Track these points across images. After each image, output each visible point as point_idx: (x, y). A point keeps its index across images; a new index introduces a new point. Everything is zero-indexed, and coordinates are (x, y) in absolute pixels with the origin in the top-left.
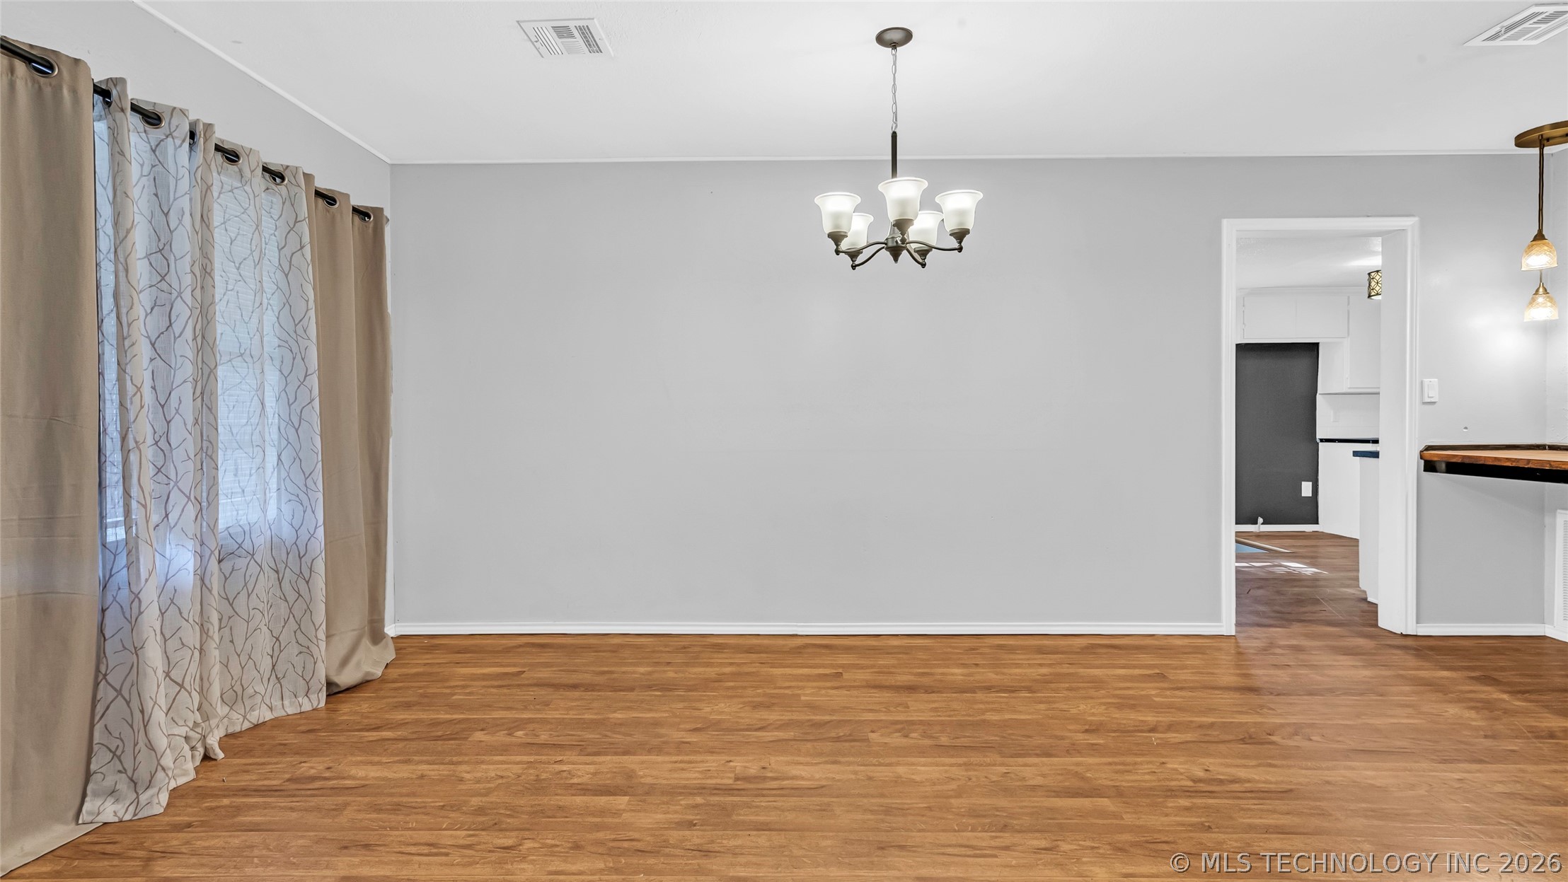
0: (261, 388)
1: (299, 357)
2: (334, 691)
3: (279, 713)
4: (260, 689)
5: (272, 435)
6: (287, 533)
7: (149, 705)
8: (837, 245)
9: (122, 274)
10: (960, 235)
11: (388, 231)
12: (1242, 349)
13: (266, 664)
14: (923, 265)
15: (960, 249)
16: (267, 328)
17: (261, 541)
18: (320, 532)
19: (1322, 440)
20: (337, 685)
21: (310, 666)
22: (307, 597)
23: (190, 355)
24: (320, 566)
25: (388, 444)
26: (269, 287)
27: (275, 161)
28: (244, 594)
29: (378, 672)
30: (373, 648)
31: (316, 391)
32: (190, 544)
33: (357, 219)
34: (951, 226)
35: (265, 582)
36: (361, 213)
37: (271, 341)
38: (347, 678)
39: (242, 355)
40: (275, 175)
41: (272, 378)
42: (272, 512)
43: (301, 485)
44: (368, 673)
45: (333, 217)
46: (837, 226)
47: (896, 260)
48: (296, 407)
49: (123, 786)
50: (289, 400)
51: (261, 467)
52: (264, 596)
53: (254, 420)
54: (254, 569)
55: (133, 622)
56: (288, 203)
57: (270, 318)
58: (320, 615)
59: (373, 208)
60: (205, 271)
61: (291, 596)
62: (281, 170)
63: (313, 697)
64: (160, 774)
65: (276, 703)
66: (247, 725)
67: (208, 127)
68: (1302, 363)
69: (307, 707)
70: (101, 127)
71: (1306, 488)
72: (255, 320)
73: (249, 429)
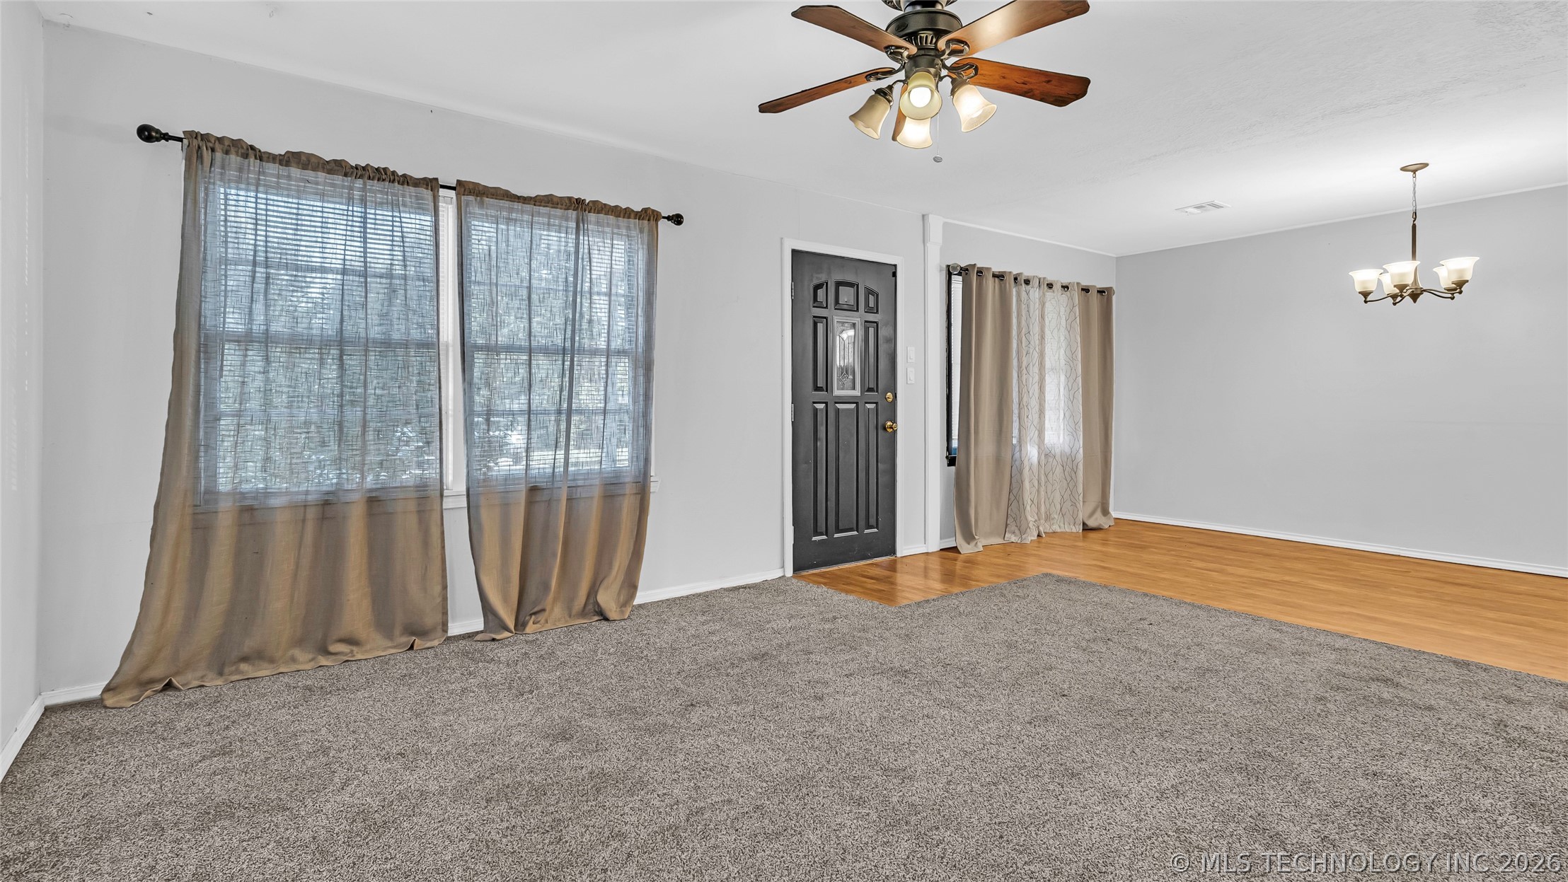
0: (1059, 384)
1: (1073, 369)
2: (1086, 528)
3: (1063, 530)
4: (1056, 517)
5: (1062, 404)
6: (1067, 450)
7: (1025, 503)
8: (1366, 298)
9: (1020, 344)
11: (1114, 298)
13: (1058, 507)
16: (1062, 357)
17: (1058, 451)
18: (1081, 450)
20: (1087, 525)
21: (1076, 512)
22: (1075, 480)
23: (1037, 372)
24: (1081, 467)
25: (1111, 440)
26: (1062, 338)
27: (1065, 281)
28: (1051, 473)
29: (1107, 527)
30: (1103, 517)
31: (1080, 385)
32: (1036, 447)
33: (1099, 294)
35: (1059, 470)
36: (1101, 292)
37: (1063, 362)
38: (1092, 523)
39: (1052, 370)
40: (1065, 287)
41: (1063, 378)
42: (1061, 441)
43: (1073, 427)
44: (1100, 524)
45: (1088, 299)
47: (1415, 301)
48: (1072, 392)
49: (1017, 531)
50: (1069, 389)
51: (1058, 418)
52: (1058, 475)
53: (1056, 398)
54: (1055, 463)
55: (1021, 472)
56: (1070, 299)
57: (1062, 351)
58: (1080, 490)
59: (1106, 288)
60: (1042, 337)
61: (1069, 479)
62: (1067, 284)
63: (1077, 526)
64: (1028, 529)
65: (1062, 525)
66: (1051, 531)
67: (1044, 278)
69: (1074, 530)
70: (1014, 290)
72: (1057, 355)
73: (1055, 401)
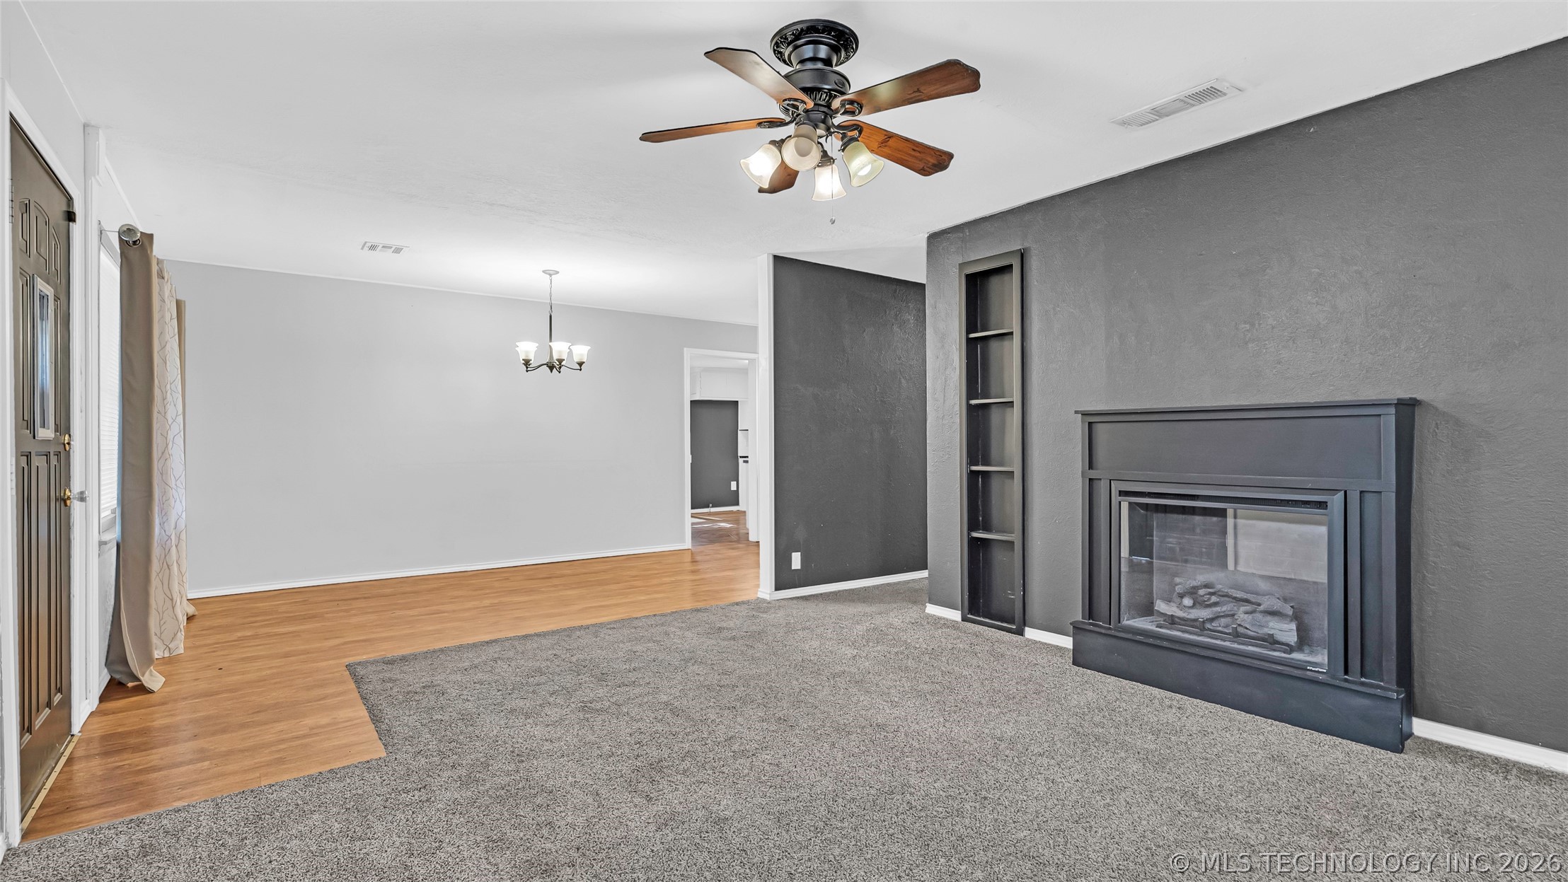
10: (581, 364)
12: (694, 403)
14: (560, 372)
15: (581, 370)
19: (740, 457)
34: (577, 359)
46: (527, 357)
47: (551, 372)
68: (728, 412)
71: (733, 485)
